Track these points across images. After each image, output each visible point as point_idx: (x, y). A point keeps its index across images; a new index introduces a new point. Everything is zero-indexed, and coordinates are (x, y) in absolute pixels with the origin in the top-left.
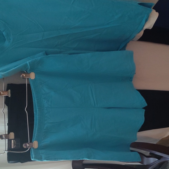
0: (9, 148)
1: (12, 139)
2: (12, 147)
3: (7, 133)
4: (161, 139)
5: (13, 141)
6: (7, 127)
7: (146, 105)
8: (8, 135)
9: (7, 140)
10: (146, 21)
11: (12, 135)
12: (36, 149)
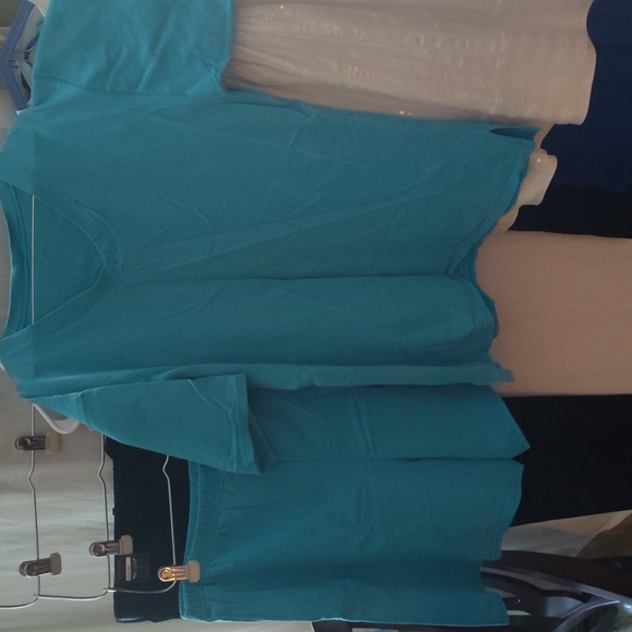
0: (120, 581)
1: (128, 556)
2: (128, 579)
3: (112, 538)
4: (598, 533)
5: (128, 560)
6: (112, 519)
7: (527, 446)
8: (115, 545)
9: (112, 557)
10: (523, 175)
11: (127, 543)
12: (194, 584)
